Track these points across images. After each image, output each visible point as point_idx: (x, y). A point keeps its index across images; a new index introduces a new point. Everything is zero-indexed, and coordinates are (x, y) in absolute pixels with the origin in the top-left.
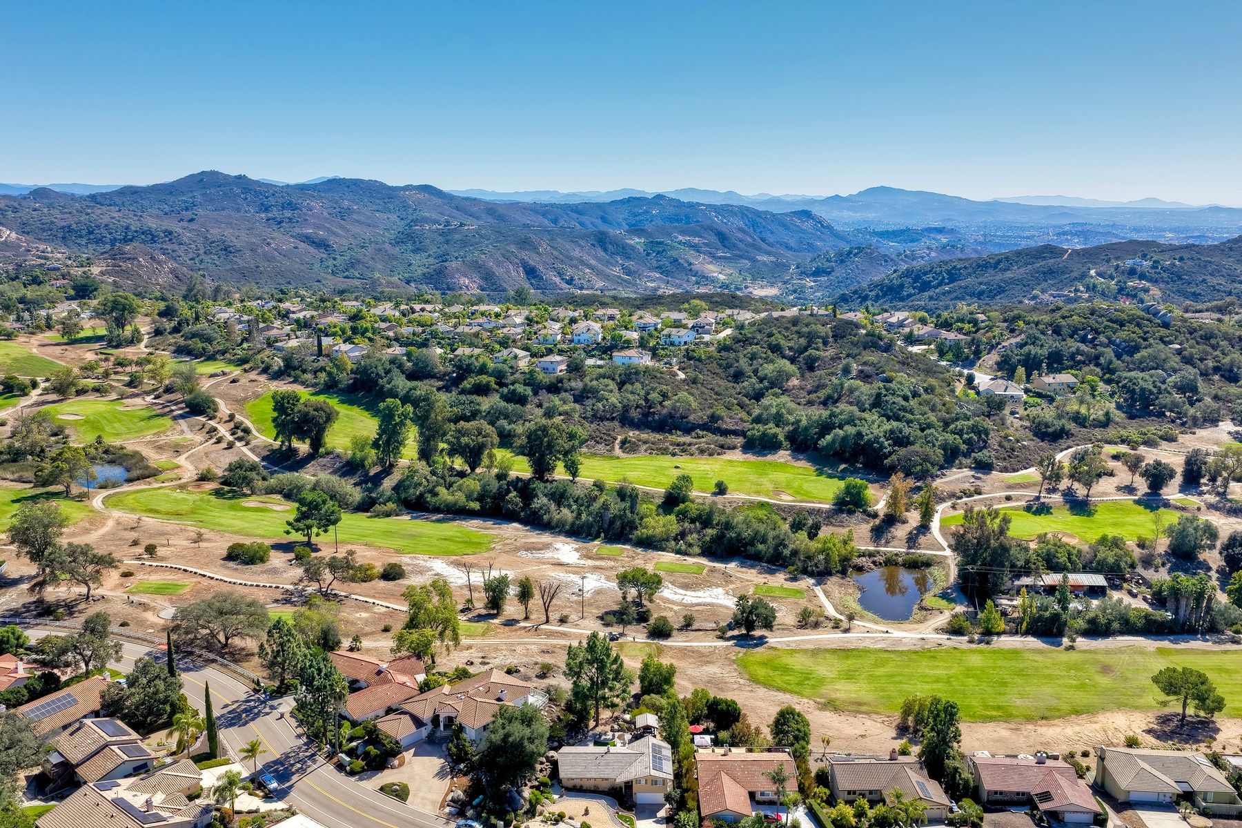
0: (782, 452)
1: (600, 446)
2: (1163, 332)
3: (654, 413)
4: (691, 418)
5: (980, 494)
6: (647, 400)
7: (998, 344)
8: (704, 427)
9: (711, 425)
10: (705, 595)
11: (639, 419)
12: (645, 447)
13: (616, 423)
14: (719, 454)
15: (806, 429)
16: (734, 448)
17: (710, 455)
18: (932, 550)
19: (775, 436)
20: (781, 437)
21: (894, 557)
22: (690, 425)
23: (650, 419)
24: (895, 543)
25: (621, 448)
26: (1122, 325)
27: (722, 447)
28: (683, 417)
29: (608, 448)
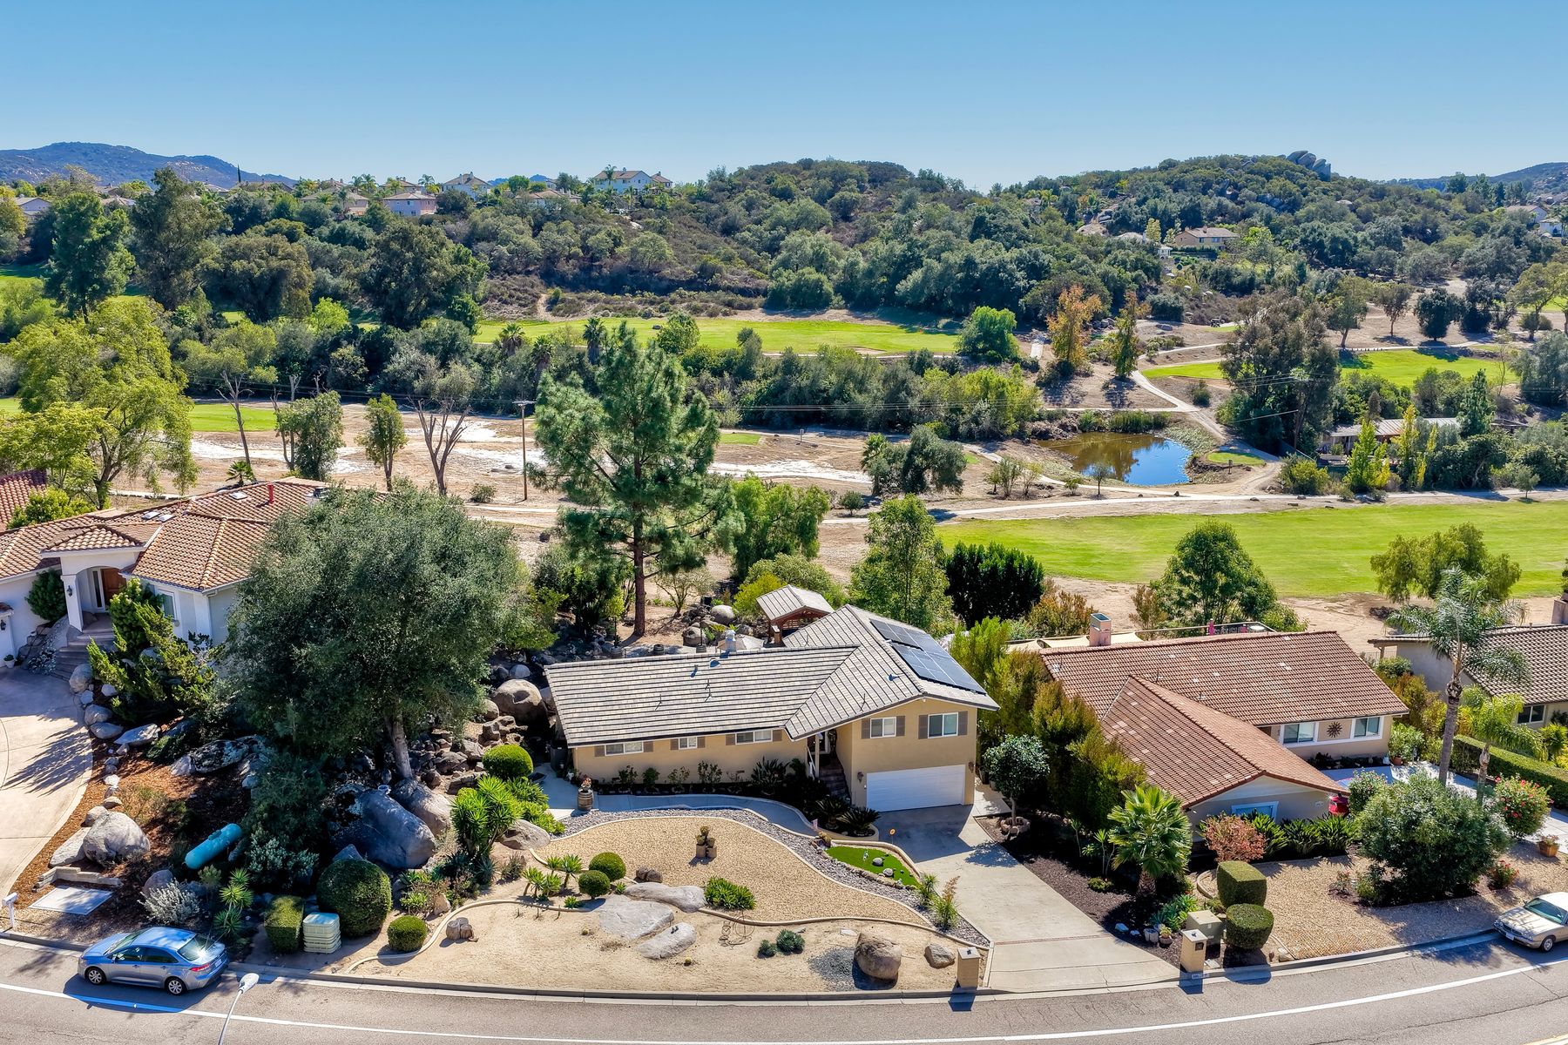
0: (832, 312)
1: (510, 308)
2: (1324, 185)
3: (601, 267)
4: (667, 272)
5: (1181, 345)
6: (585, 248)
8: (691, 284)
9: (703, 281)
11: (575, 276)
12: (592, 307)
13: (535, 279)
14: (725, 314)
15: (870, 273)
16: (749, 307)
17: (712, 315)
18: (1153, 406)
19: (818, 284)
20: (828, 287)
21: (1094, 420)
22: (665, 284)
23: (595, 274)
24: (1087, 400)
25: (549, 309)
26: (1268, 178)
27: (729, 304)
28: (651, 272)
29: (525, 309)
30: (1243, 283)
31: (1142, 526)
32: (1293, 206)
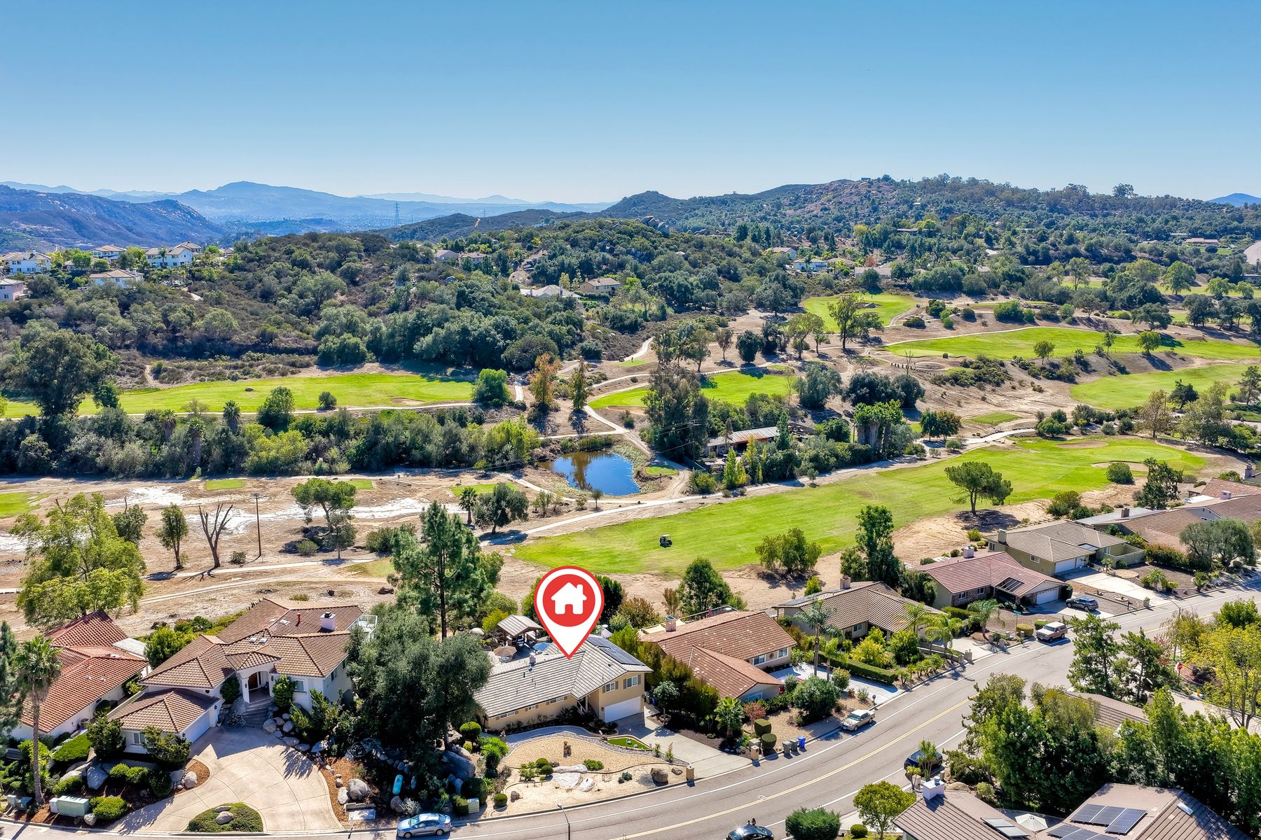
0: (368, 365)
1: (124, 379)
2: (667, 241)
3: (183, 338)
4: (236, 338)
5: (605, 379)
6: (167, 322)
7: (521, 261)
8: (256, 348)
9: (265, 344)
10: (395, 508)
11: (164, 346)
12: (189, 374)
13: (134, 352)
14: (293, 373)
15: (392, 336)
16: (308, 365)
17: (283, 375)
18: (601, 431)
19: (356, 346)
20: (363, 347)
21: (569, 444)
22: (236, 348)
23: (180, 344)
24: (561, 430)
25: (156, 378)
26: (632, 236)
27: (293, 365)
28: (224, 340)
29: (137, 379)
30: (631, 324)
31: (630, 530)
32: (649, 257)
